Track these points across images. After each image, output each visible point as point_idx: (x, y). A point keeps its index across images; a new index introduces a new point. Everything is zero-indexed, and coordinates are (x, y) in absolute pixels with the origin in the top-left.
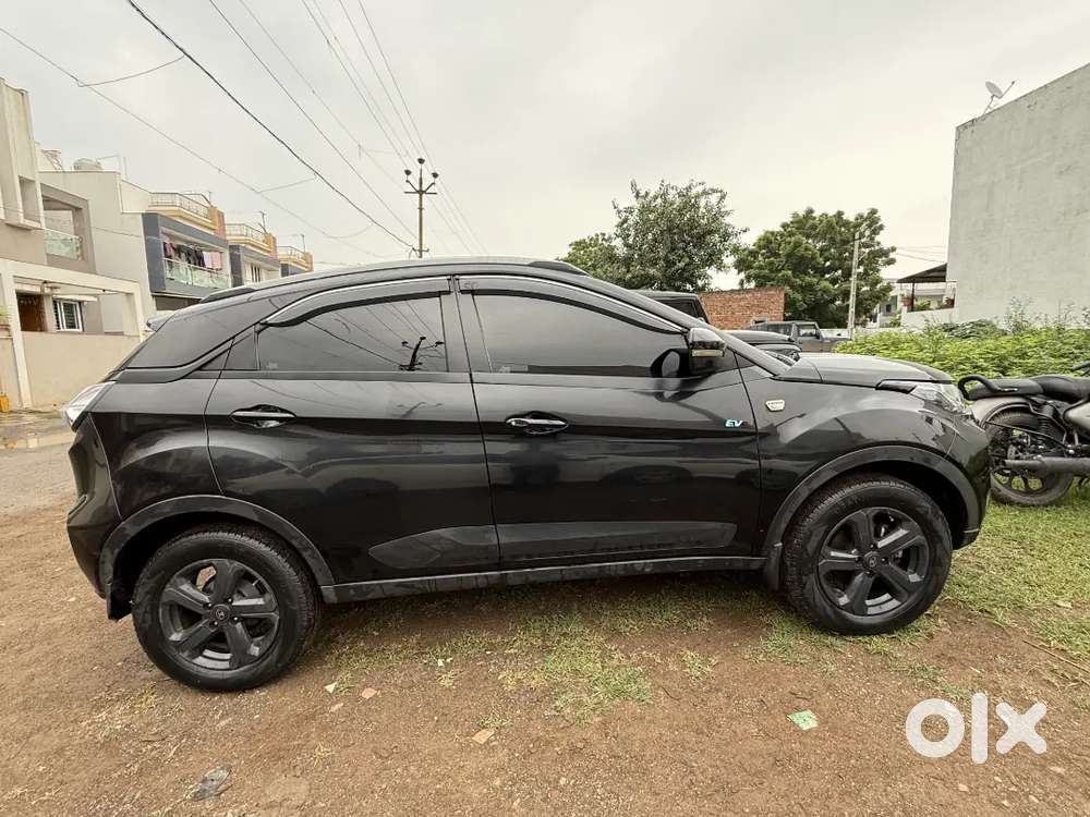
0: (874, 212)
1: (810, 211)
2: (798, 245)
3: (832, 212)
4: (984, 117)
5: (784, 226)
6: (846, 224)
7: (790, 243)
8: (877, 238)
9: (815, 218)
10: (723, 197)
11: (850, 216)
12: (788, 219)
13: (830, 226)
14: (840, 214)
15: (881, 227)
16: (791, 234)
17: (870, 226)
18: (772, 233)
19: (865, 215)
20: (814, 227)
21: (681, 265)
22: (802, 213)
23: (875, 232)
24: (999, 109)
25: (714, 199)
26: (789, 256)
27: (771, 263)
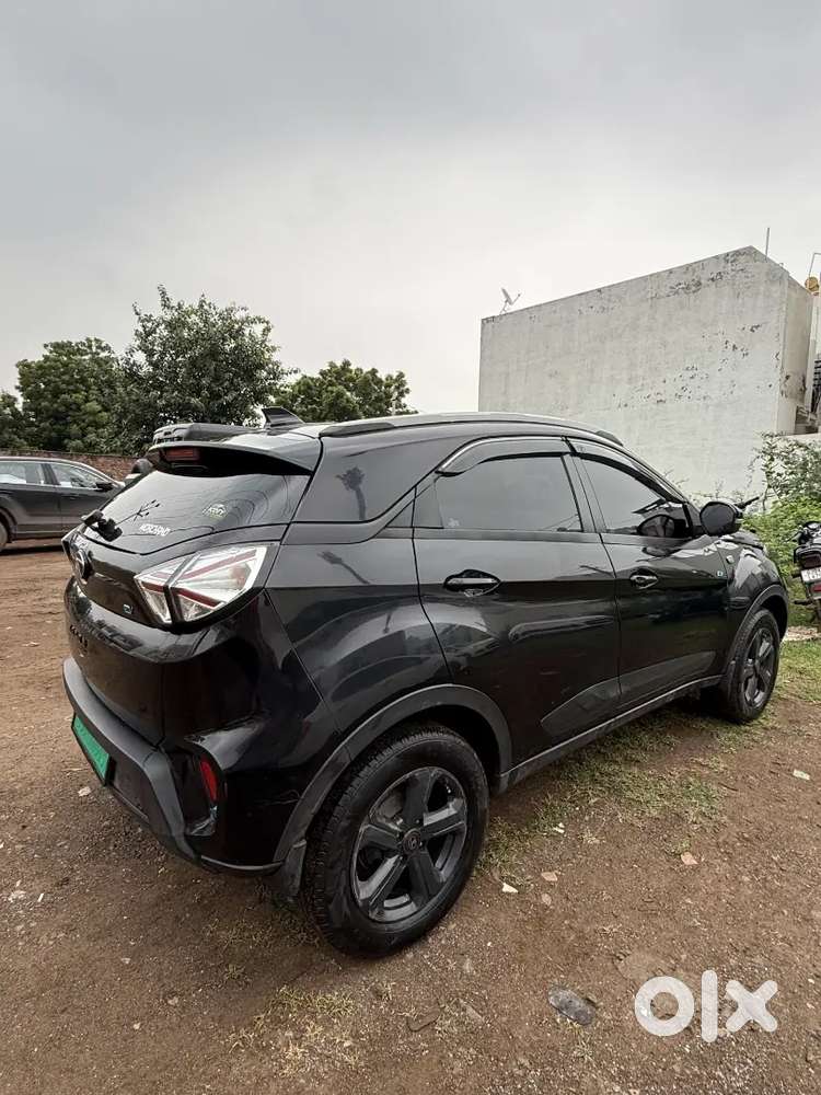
0: (401, 375)
1: (346, 364)
2: (340, 395)
3: (366, 369)
4: (501, 316)
5: (323, 373)
6: (379, 382)
7: (332, 392)
8: (403, 401)
9: (351, 371)
10: (268, 330)
11: (382, 375)
12: (326, 368)
13: (366, 382)
14: (374, 372)
15: (407, 391)
16: (331, 384)
17: (397, 388)
18: (312, 379)
19: (394, 377)
20: (351, 380)
21: (229, 398)
22: (339, 364)
23: (401, 394)
24: (511, 313)
25: (258, 329)
26: (331, 405)
27: (314, 410)
